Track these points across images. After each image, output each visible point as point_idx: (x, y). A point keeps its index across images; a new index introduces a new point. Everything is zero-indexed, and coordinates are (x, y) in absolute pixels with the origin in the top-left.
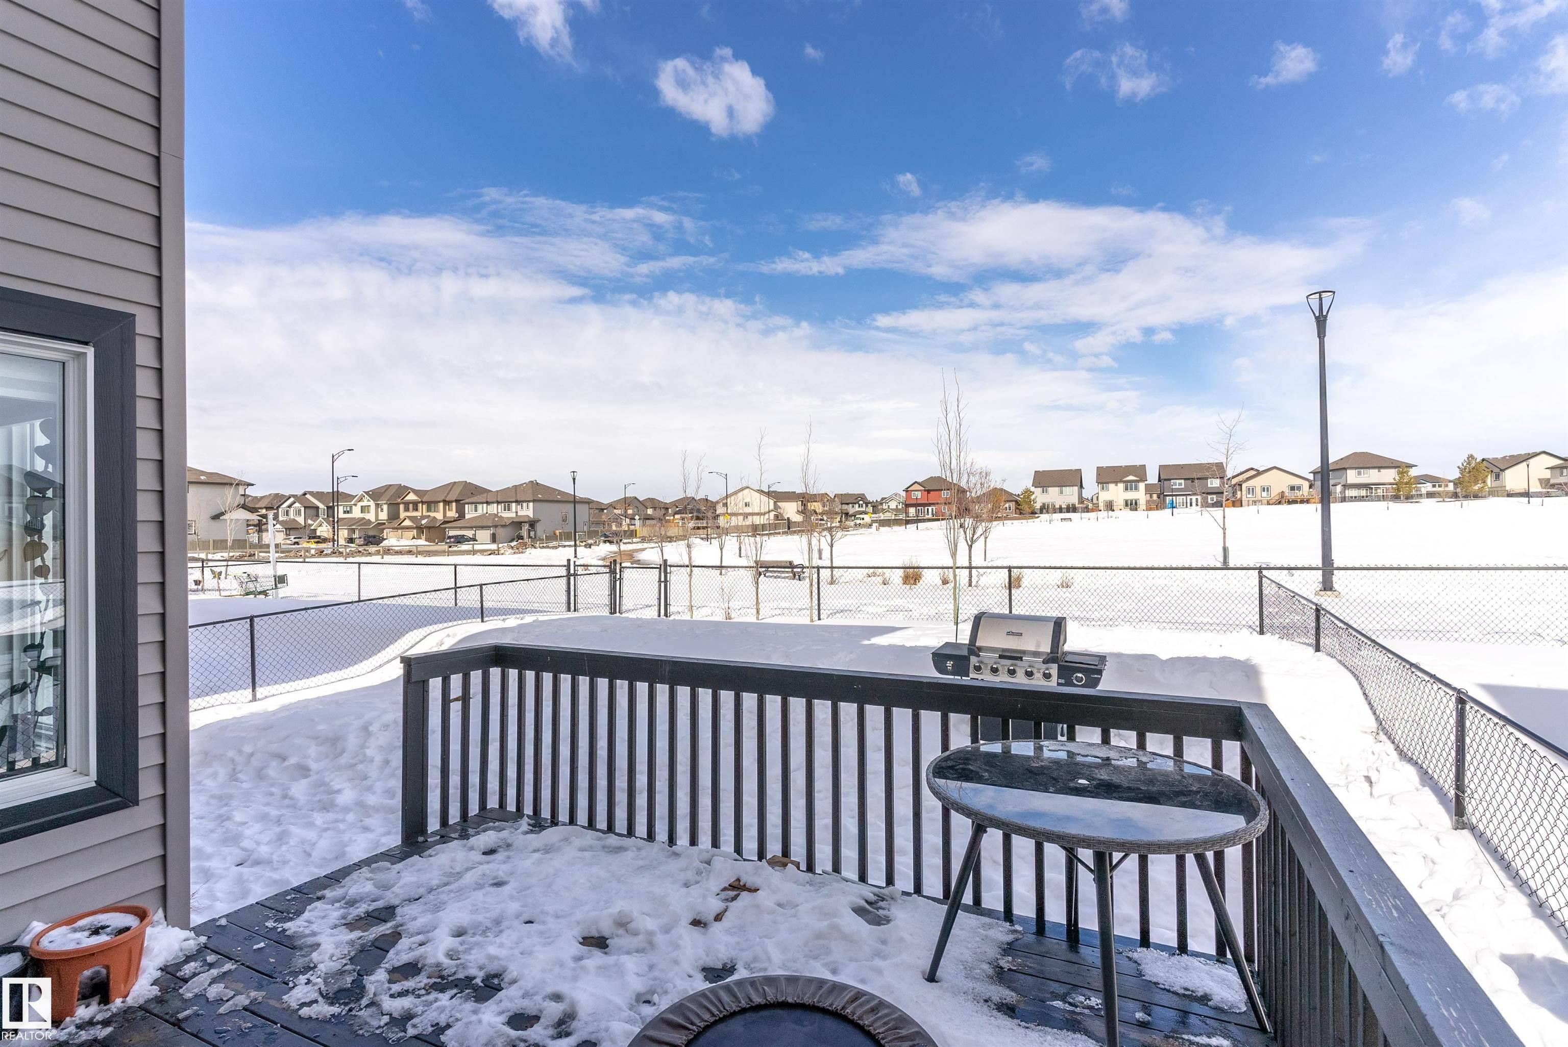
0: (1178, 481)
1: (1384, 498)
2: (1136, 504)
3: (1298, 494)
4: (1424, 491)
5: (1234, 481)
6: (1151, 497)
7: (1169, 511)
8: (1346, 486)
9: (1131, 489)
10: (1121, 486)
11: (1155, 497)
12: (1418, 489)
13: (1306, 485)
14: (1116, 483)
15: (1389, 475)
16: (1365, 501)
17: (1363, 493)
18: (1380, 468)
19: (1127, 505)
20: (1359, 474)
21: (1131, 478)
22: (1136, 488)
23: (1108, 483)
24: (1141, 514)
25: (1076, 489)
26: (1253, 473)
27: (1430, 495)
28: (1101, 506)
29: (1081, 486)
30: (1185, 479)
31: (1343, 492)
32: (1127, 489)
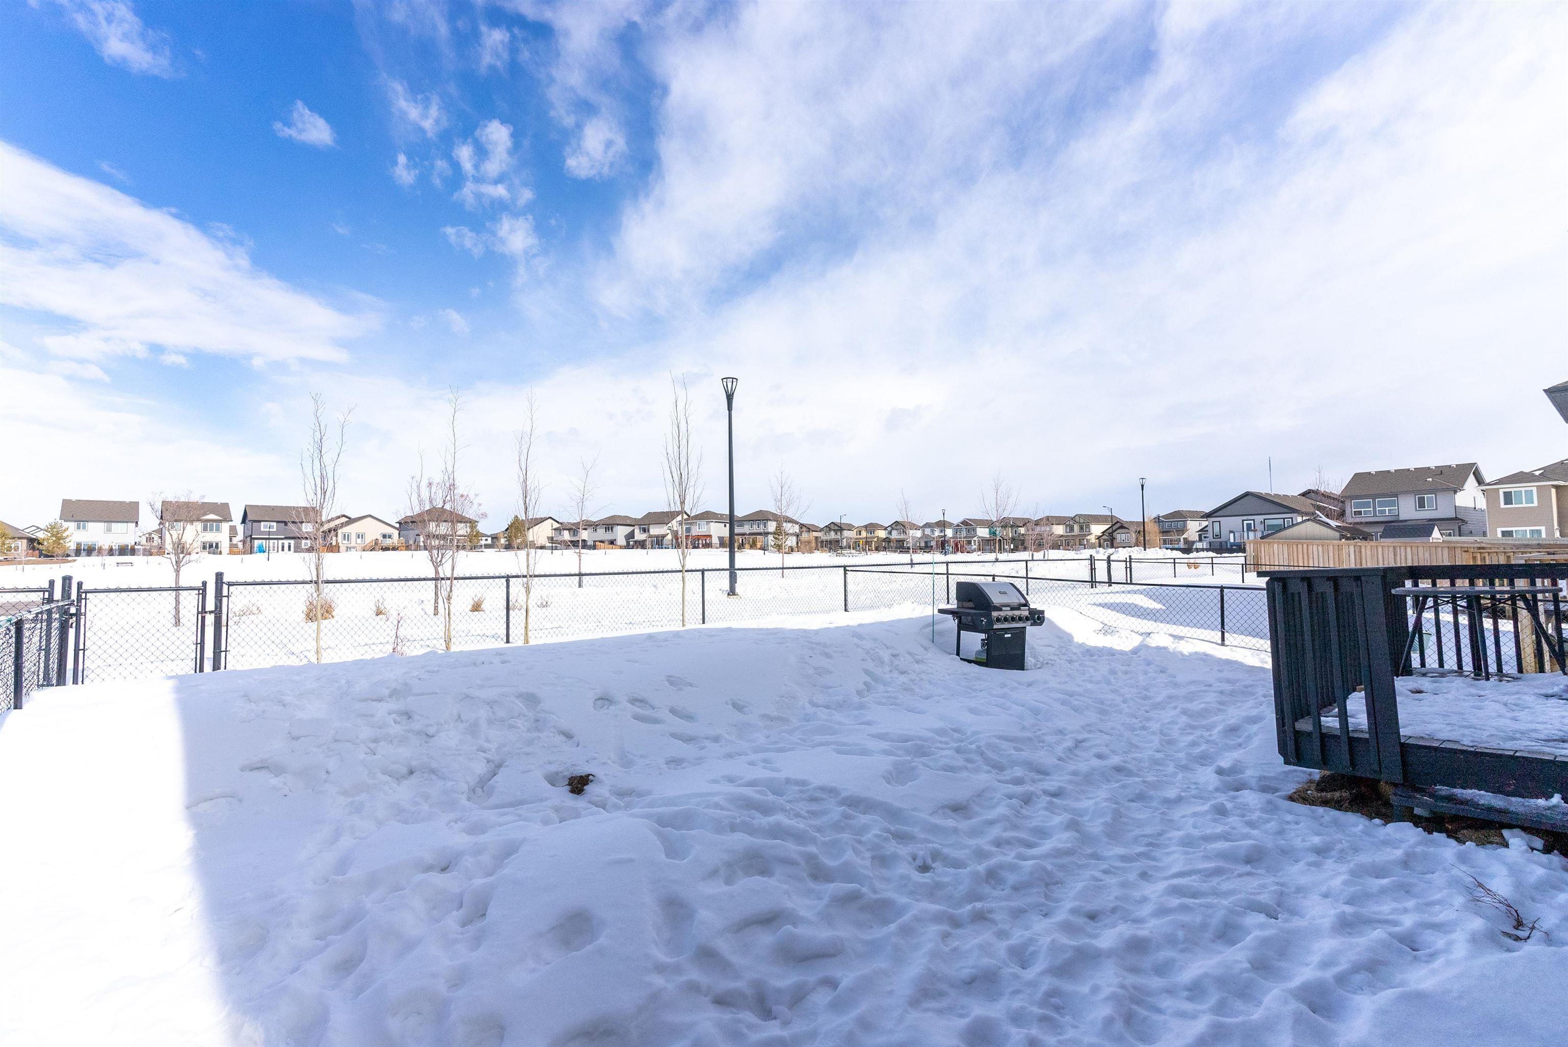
0: (269, 524)
1: (462, 548)
2: (217, 546)
3: (388, 542)
5: (328, 527)
6: (235, 539)
7: (258, 555)
8: (429, 536)
9: (212, 530)
10: (199, 526)
12: (480, 541)
13: (396, 533)
14: (192, 521)
15: (461, 529)
17: (442, 543)
18: (453, 522)
19: (204, 548)
20: (438, 526)
21: (211, 516)
22: (218, 529)
23: (180, 521)
24: (222, 558)
25: (129, 525)
26: (344, 520)
27: (488, 546)
28: (169, 548)
29: (138, 523)
30: (277, 522)
31: (425, 541)
32: (205, 529)
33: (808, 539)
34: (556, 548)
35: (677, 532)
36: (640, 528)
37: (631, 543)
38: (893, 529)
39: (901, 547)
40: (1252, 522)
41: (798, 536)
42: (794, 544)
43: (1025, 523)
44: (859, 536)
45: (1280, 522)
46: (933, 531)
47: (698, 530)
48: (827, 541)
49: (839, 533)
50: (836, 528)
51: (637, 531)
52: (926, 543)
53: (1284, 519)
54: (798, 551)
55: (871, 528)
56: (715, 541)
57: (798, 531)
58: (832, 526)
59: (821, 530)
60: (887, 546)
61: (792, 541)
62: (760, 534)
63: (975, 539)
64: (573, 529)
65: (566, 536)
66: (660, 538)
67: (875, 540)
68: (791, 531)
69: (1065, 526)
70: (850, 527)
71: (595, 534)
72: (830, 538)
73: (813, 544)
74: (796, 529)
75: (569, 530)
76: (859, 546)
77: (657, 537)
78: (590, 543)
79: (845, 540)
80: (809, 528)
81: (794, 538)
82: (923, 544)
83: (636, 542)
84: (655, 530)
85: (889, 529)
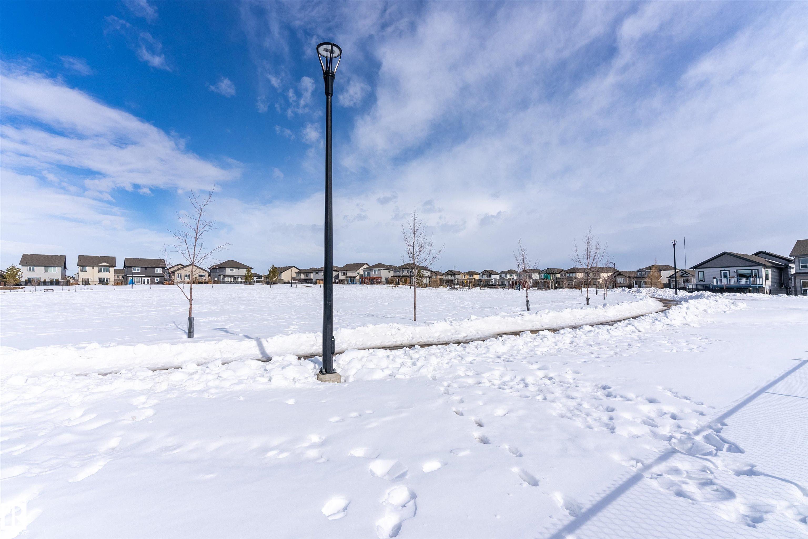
0: (136, 268)
1: (241, 282)
2: (107, 281)
3: (203, 279)
4: (255, 280)
5: (170, 270)
6: (118, 277)
7: (130, 286)
8: (225, 276)
9: (104, 271)
10: (97, 269)
11: (121, 277)
12: (253, 279)
13: (207, 274)
14: (93, 267)
15: (243, 272)
16: (233, 283)
17: (232, 280)
18: (239, 268)
19: (100, 281)
20: (231, 270)
21: (104, 264)
22: (108, 271)
23: (87, 266)
24: (110, 288)
25: (60, 269)
26: (180, 266)
27: (258, 282)
28: (80, 281)
29: (65, 267)
30: (141, 267)
31: (223, 279)
32: (101, 271)
33: (436, 279)
34: (295, 283)
35: (362, 274)
36: (342, 272)
37: (337, 281)
38: (483, 274)
39: (488, 284)
40: (728, 272)
41: (430, 278)
42: (428, 282)
43: (561, 271)
44: (464, 278)
45: (750, 272)
46: (506, 276)
47: (374, 274)
48: (446, 281)
49: (453, 276)
50: (451, 273)
51: (340, 274)
52: (502, 282)
53: (752, 270)
54: (430, 286)
55: (471, 273)
56: (383, 280)
57: (430, 275)
58: (449, 272)
59: (443, 274)
60: (480, 284)
61: (426, 281)
62: (408, 276)
63: (531, 280)
64: (307, 272)
65: (302, 276)
66: (352, 278)
67: (473, 280)
68: (426, 275)
69: (584, 273)
70: (459, 273)
71: (317, 276)
72: (447, 279)
73: (439, 282)
74: (429, 274)
75: (304, 273)
76: (464, 284)
77: (351, 277)
78: (315, 281)
79: (456, 280)
80: (437, 274)
81: (428, 279)
82: (500, 283)
83: (340, 280)
84: (350, 274)
85: (481, 274)
